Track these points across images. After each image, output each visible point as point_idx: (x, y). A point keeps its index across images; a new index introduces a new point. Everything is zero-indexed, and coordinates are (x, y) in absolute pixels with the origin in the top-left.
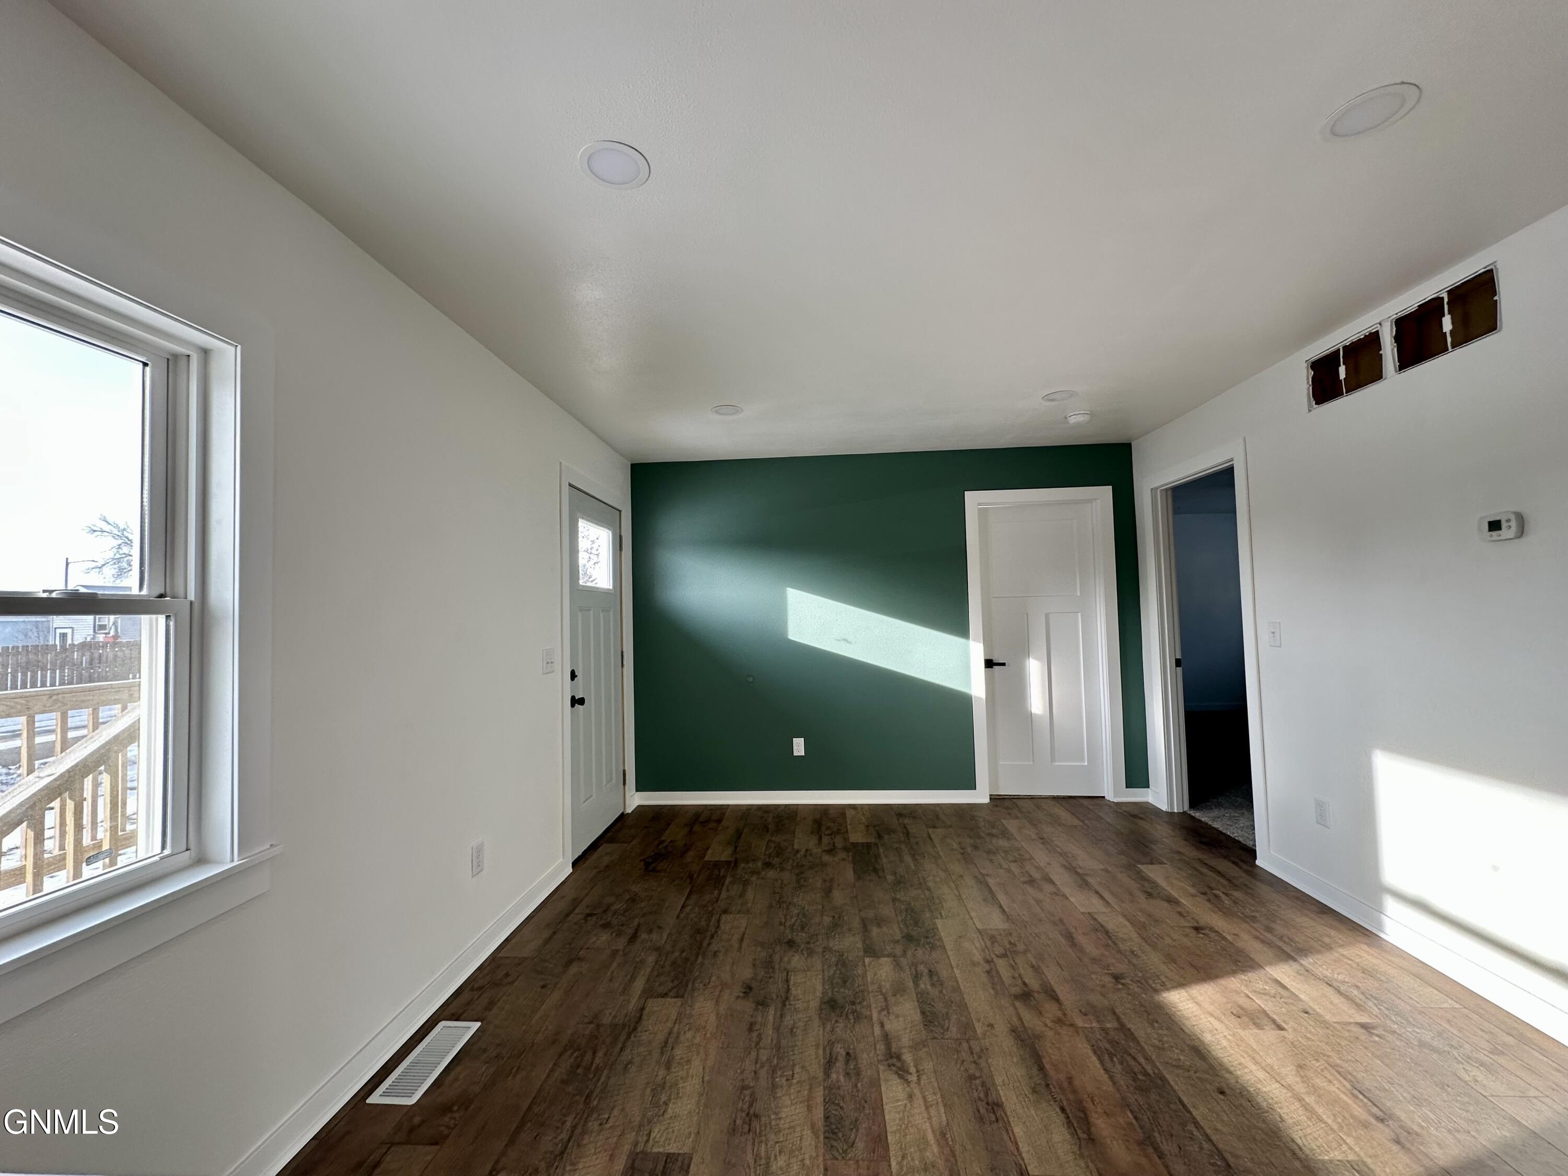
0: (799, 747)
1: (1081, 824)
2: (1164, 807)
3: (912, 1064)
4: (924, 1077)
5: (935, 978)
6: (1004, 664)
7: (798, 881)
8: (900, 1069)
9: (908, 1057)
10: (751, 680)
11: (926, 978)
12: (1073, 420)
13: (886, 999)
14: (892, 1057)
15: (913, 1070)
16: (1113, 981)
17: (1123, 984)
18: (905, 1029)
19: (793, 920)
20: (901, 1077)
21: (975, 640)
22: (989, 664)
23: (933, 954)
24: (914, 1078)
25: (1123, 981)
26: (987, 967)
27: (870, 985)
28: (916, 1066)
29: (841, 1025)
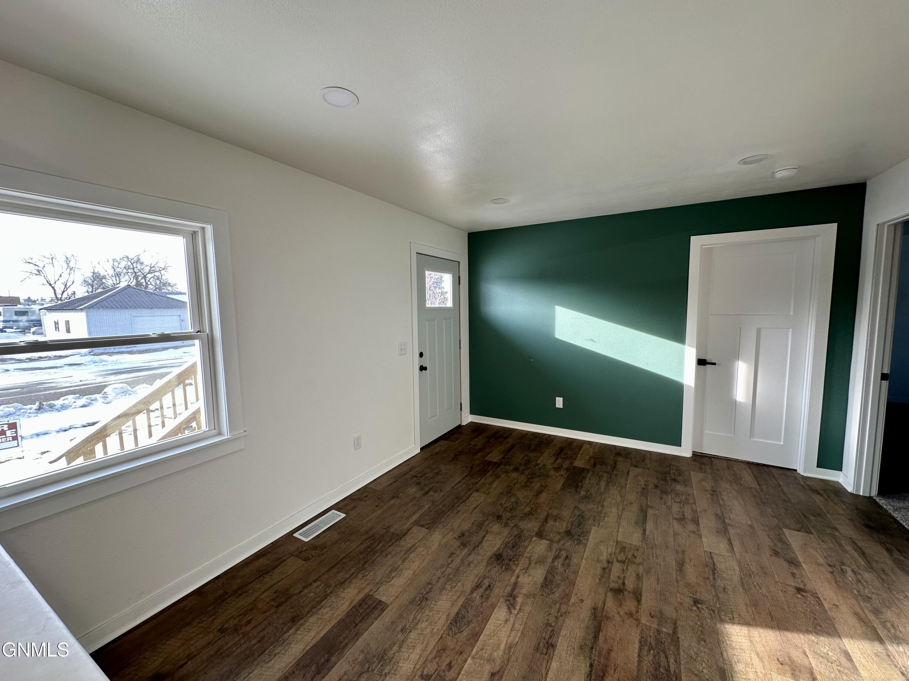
0: (559, 402)
1: (757, 487)
2: (850, 489)
3: (519, 604)
4: (522, 614)
5: (567, 562)
6: (714, 364)
7: (526, 483)
8: (511, 605)
9: (519, 600)
10: (532, 360)
11: (561, 560)
12: (778, 175)
13: (529, 564)
14: (511, 596)
15: (518, 607)
16: (692, 603)
17: (698, 608)
18: (529, 584)
19: (509, 504)
20: (509, 608)
21: (690, 345)
22: (701, 362)
23: (577, 547)
24: (515, 612)
25: (699, 606)
26: (606, 565)
27: (526, 553)
28: (521, 606)
29: (496, 569)
